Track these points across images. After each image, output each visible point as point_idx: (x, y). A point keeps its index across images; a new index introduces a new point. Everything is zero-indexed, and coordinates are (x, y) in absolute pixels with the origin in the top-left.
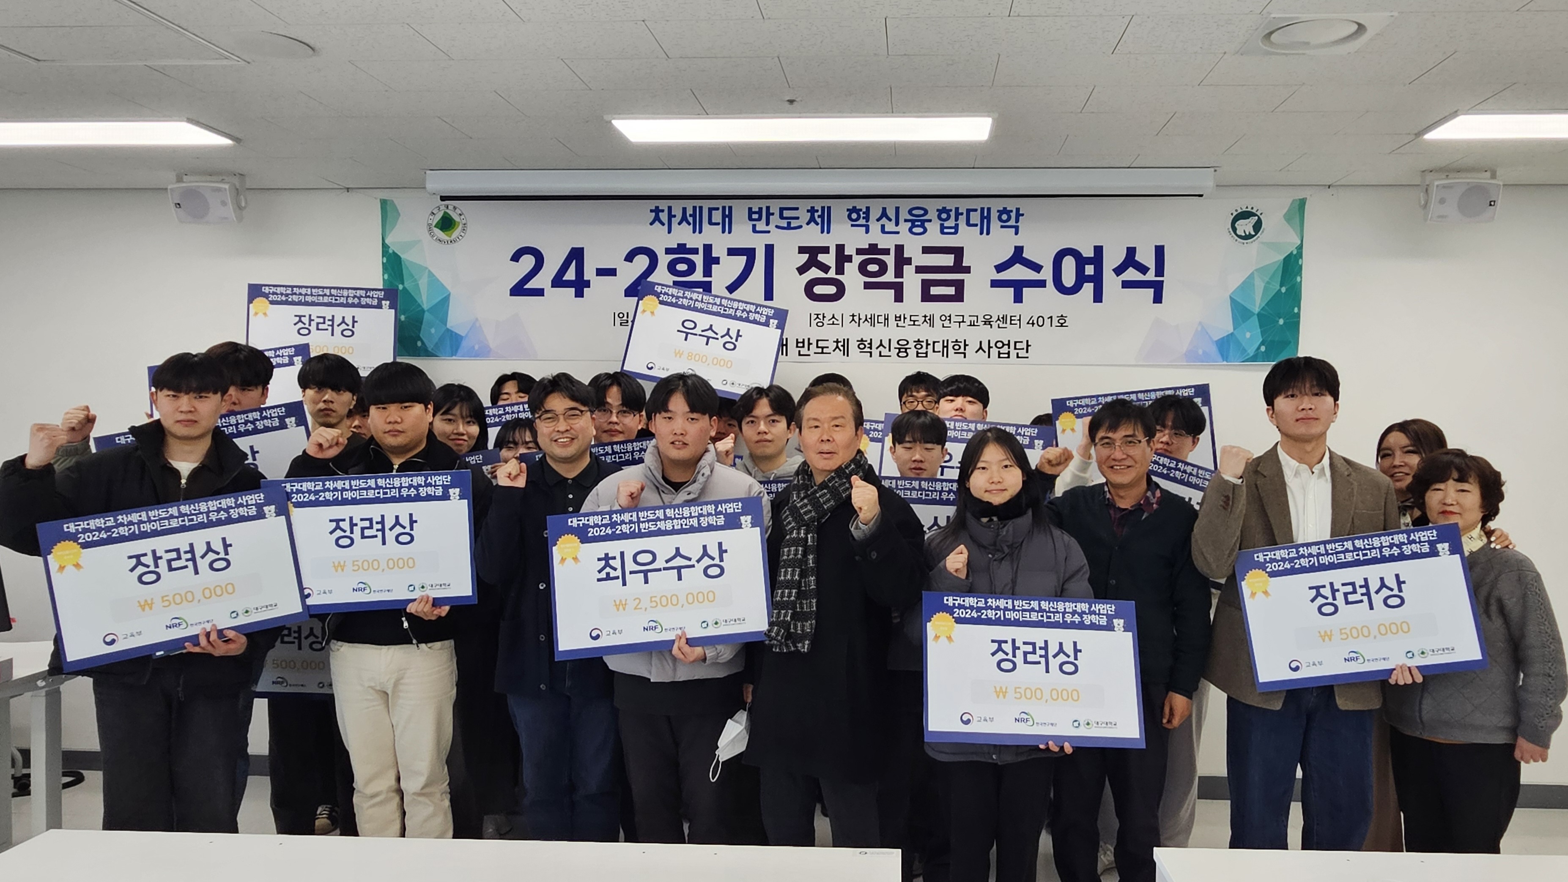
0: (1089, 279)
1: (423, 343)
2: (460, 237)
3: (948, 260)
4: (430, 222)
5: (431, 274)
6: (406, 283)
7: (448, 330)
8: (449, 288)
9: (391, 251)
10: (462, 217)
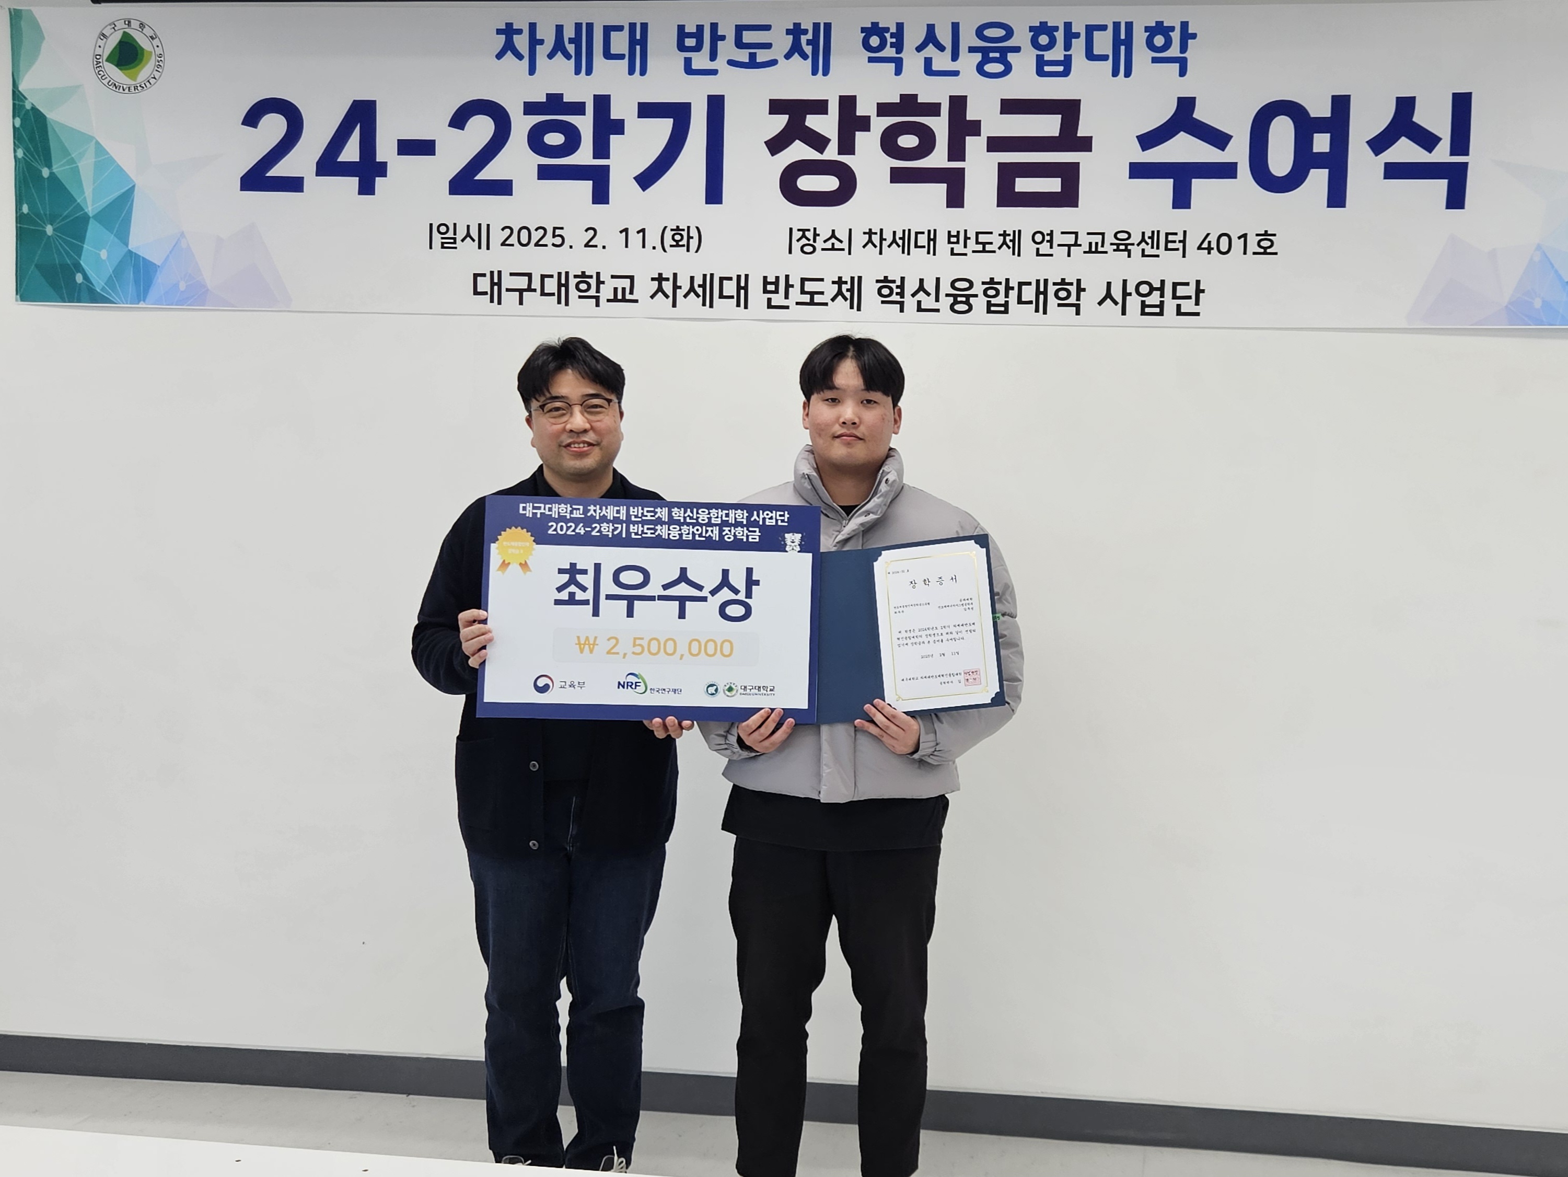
0: (1320, 161)
1: (86, 277)
2: (152, 81)
3: (1049, 125)
4: (99, 51)
5: (100, 150)
6: (54, 167)
7: (130, 252)
8: (131, 173)
9: (28, 107)
10: (156, 42)
